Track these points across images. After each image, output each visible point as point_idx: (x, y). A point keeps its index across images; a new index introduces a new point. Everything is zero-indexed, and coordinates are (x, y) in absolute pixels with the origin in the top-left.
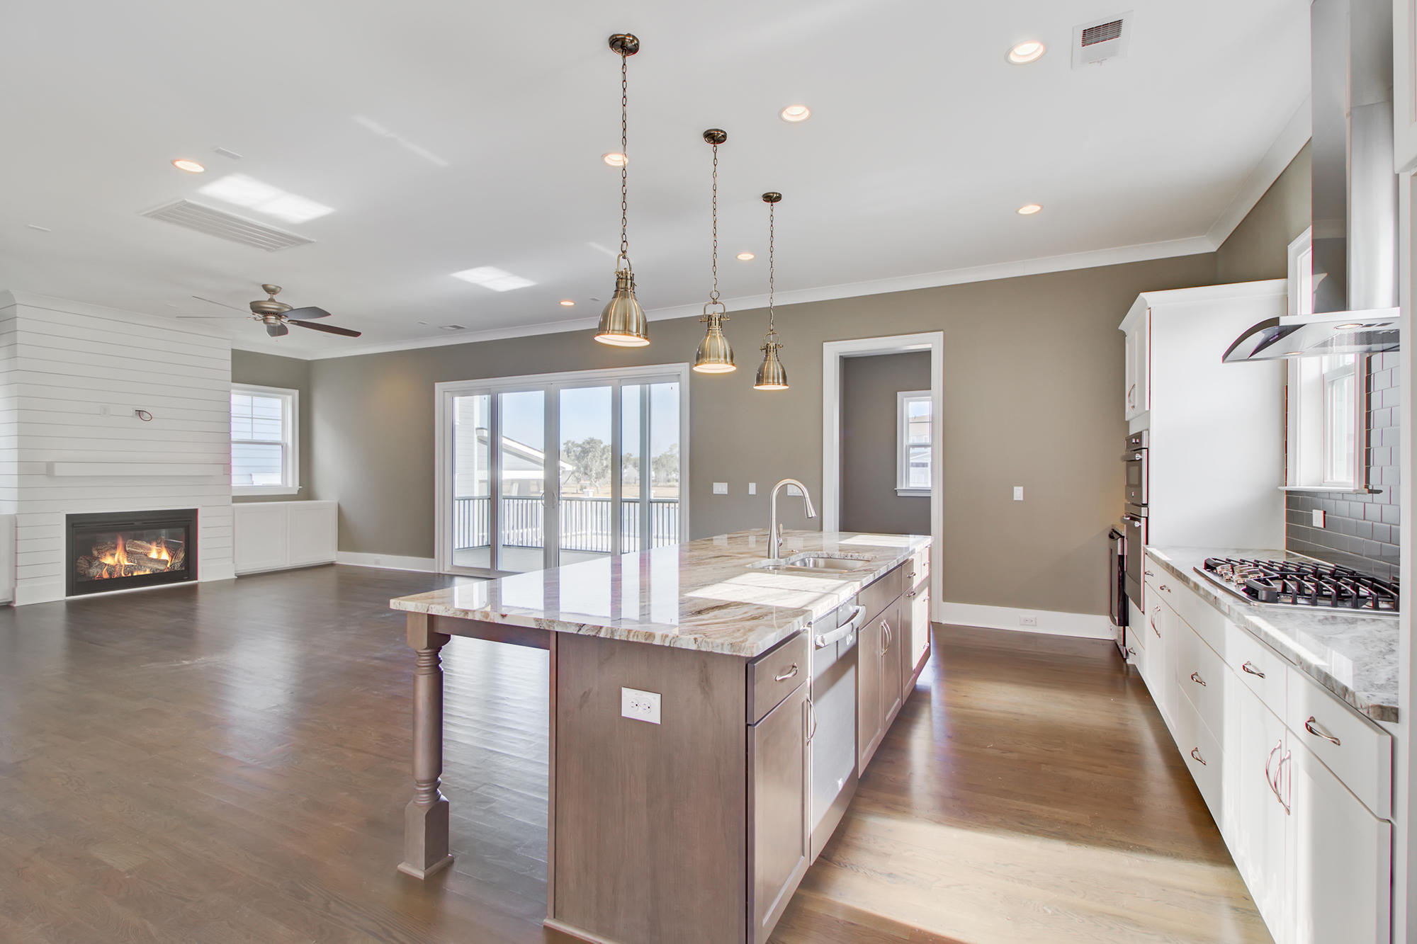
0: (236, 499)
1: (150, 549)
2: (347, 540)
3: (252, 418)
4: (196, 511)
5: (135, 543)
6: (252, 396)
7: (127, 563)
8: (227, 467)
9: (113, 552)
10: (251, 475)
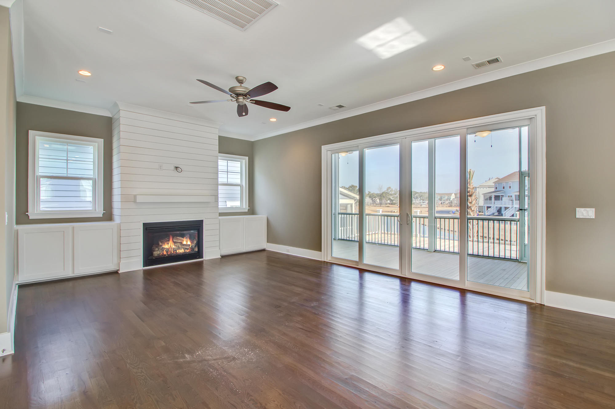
0: (221, 214)
1: (183, 240)
2: (272, 237)
3: (227, 172)
4: (202, 221)
5: (177, 238)
6: (228, 160)
7: (174, 247)
8: (216, 197)
9: (168, 242)
10: (226, 202)
